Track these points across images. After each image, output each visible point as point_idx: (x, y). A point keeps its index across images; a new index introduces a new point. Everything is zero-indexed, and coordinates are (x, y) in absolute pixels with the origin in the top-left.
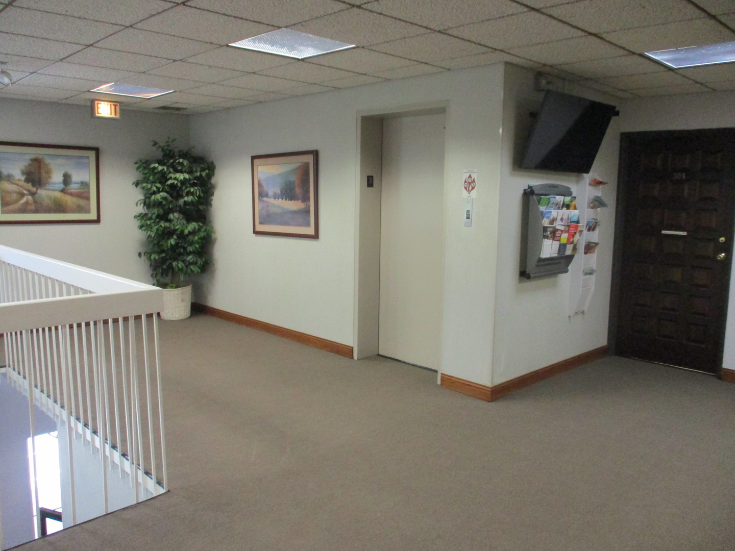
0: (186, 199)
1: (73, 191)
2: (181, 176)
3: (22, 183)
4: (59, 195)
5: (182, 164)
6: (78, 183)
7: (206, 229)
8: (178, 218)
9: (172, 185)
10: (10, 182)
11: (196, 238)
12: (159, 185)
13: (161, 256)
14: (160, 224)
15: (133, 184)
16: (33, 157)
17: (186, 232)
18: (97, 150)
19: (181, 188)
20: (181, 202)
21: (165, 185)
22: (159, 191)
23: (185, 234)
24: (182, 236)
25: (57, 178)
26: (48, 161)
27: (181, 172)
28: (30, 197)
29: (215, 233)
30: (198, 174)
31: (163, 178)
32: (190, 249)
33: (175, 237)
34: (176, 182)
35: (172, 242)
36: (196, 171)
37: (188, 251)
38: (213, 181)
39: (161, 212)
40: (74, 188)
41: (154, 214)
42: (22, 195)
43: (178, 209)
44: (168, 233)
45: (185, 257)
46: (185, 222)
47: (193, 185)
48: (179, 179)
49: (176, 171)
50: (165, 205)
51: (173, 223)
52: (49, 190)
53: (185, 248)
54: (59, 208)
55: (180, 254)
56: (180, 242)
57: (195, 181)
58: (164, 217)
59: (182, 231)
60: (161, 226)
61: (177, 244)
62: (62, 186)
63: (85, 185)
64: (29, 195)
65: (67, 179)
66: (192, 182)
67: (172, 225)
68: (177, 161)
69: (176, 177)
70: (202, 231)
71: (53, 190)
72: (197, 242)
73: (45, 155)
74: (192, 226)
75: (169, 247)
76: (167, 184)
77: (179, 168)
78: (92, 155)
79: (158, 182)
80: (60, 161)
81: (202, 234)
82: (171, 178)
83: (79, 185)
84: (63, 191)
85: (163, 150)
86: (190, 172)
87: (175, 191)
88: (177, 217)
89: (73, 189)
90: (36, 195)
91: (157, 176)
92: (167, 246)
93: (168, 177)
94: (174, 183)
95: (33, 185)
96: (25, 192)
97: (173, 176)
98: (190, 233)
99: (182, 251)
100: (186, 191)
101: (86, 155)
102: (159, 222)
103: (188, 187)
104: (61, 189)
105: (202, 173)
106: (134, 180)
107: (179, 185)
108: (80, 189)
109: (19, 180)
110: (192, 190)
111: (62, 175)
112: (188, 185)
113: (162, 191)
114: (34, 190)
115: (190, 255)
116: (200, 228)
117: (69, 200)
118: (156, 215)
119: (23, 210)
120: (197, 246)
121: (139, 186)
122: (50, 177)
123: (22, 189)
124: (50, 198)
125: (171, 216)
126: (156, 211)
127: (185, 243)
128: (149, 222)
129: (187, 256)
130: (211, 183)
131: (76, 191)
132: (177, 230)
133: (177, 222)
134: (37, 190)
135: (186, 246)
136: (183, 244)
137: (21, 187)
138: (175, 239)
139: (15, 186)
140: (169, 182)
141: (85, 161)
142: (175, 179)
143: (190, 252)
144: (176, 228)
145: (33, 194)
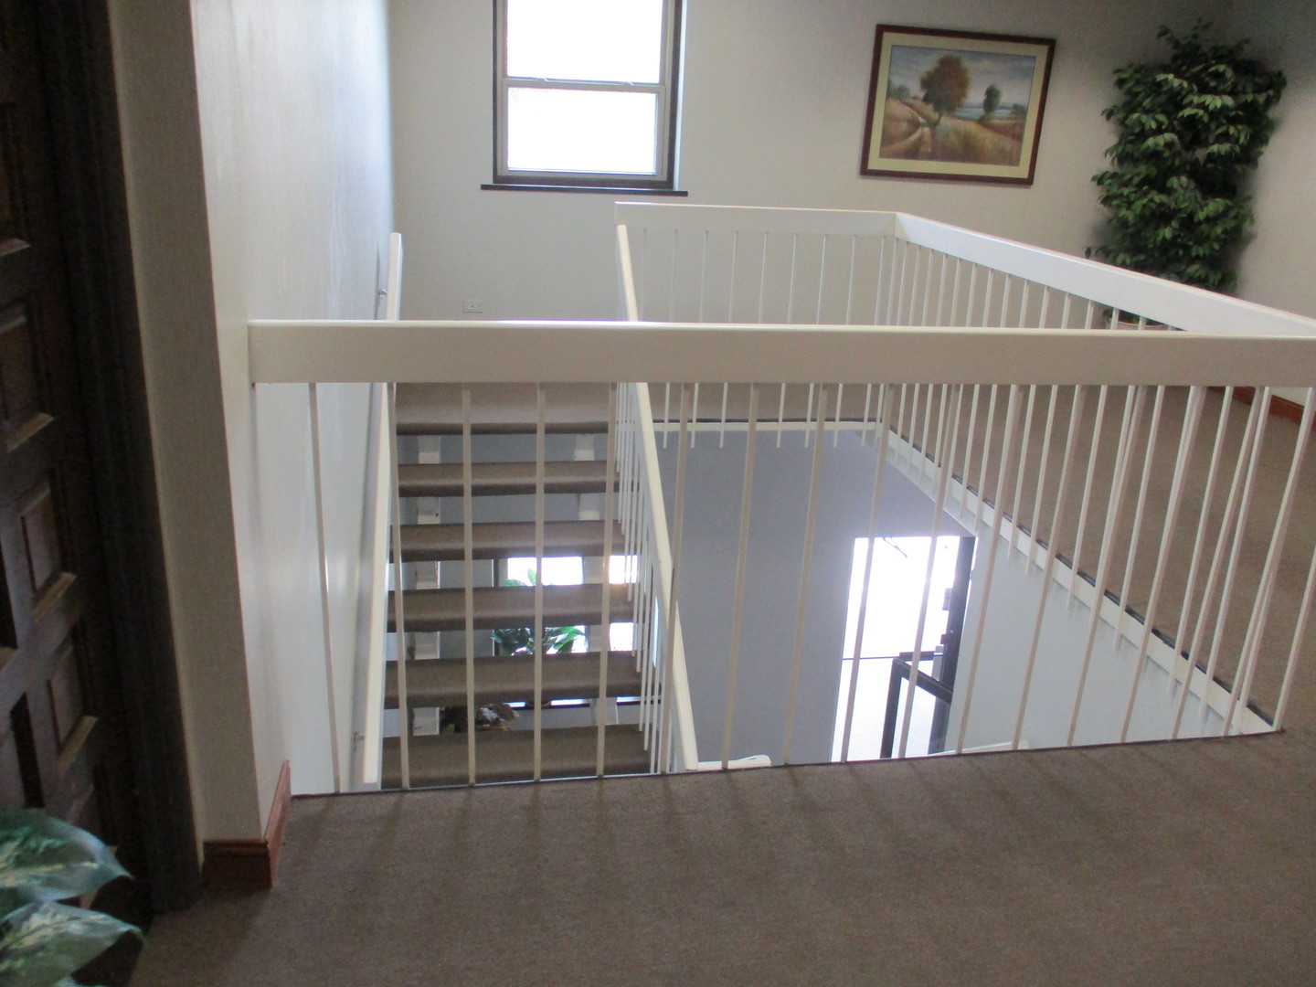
0: (1215, 148)
1: (997, 121)
2: (1215, 102)
3: (919, 104)
4: (972, 128)
5: (1219, 76)
6: (1008, 108)
7: (1238, 213)
8: (1187, 188)
9: (1192, 117)
10: (901, 100)
11: (1219, 230)
12: (1162, 118)
13: (1136, 259)
14: (1150, 196)
15: (1103, 113)
16: (943, 54)
17: (1201, 215)
18: (1051, 44)
19: (1206, 126)
20: (1201, 154)
21: (1175, 118)
22: (1159, 131)
23: (1196, 220)
24: (1189, 223)
25: (976, 96)
26: (967, 63)
27: (1215, 92)
28: (926, 130)
29: (1252, 221)
30: (1250, 98)
31: (1174, 102)
32: (1200, 251)
33: (1175, 224)
34: (1201, 112)
35: (1167, 233)
36: (1244, 92)
37: (1194, 254)
38: (1273, 113)
39: (1154, 171)
40: (1000, 116)
41: (1138, 174)
42: (915, 125)
43: (1188, 168)
44: (1163, 216)
45: (1183, 267)
46: (1199, 196)
47: (1233, 121)
48: (1211, 107)
49: (1204, 89)
50: (1165, 159)
51: (1175, 196)
52: (960, 118)
53: (1187, 248)
54: (968, 151)
55: (1178, 259)
56: (1182, 235)
57: (1240, 113)
58: (1158, 183)
59: (1191, 216)
60: (1151, 200)
61: (1175, 238)
62: (981, 112)
63: (1020, 111)
64: (926, 126)
65: (992, 96)
66: (1233, 114)
67: (1172, 198)
68: (1213, 69)
69: (1204, 103)
70: (1231, 216)
71: (965, 119)
72: (1217, 239)
73: (962, 51)
74: (1215, 205)
75: (1158, 244)
76: (1180, 114)
77: (1213, 84)
78: (1041, 52)
79: (1158, 110)
80: (986, 64)
81: (1230, 224)
82: (1190, 104)
83: (1009, 112)
84: (982, 122)
85: (1177, 45)
86: (1232, 93)
87: (1193, 132)
88: (1185, 185)
89: (1000, 119)
90: (938, 127)
91: (1162, 99)
92: (1155, 240)
93: (1186, 101)
94: (1197, 114)
95: (937, 108)
96: (921, 120)
97: (1196, 100)
98: (1208, 219)
99: (1181, 252)
100: (1217, 133)
101: (1032, 54)
102: (1146, 194)
103: (1223, 124)
104: (978, 118)
105: (1257, 96)
106: (1107, 105)
107: (1206, 119)
108: (1008, 119)
109: (915, 98)
110: (1232, 130)
111: (985, 90)
112: (1225, 121)
113: (1167, 130)
114: (935, 116)
115: (1194, 263)
116: (1228, 209)
117: (987, 138)
118: (1142, 177)
119: (913, 153)
120: (1216, 246)
121: (1113, 118)
122: (964, 95)
123: (916, 115)
124: (957, 133)
125: (1174, 182)
126: (1143, 169)
127: (1190, 240)
128: (1126, 191)
129: (1188, 266)
130: (1267, 118)
131: (1002, 122)
132: (1179, 210)
133: (1184, 195)
134: (940, 117)
135: (1191, 243)
136: (1185, 240)
137: (917, 110)
138: (1174, 229)
139: (908, 108)
140: (1187, 112)
141: (1026, 64)
142: (1203, 106)
143: (1198, 257)
144: (1182, 206)
145: (933, 125)
